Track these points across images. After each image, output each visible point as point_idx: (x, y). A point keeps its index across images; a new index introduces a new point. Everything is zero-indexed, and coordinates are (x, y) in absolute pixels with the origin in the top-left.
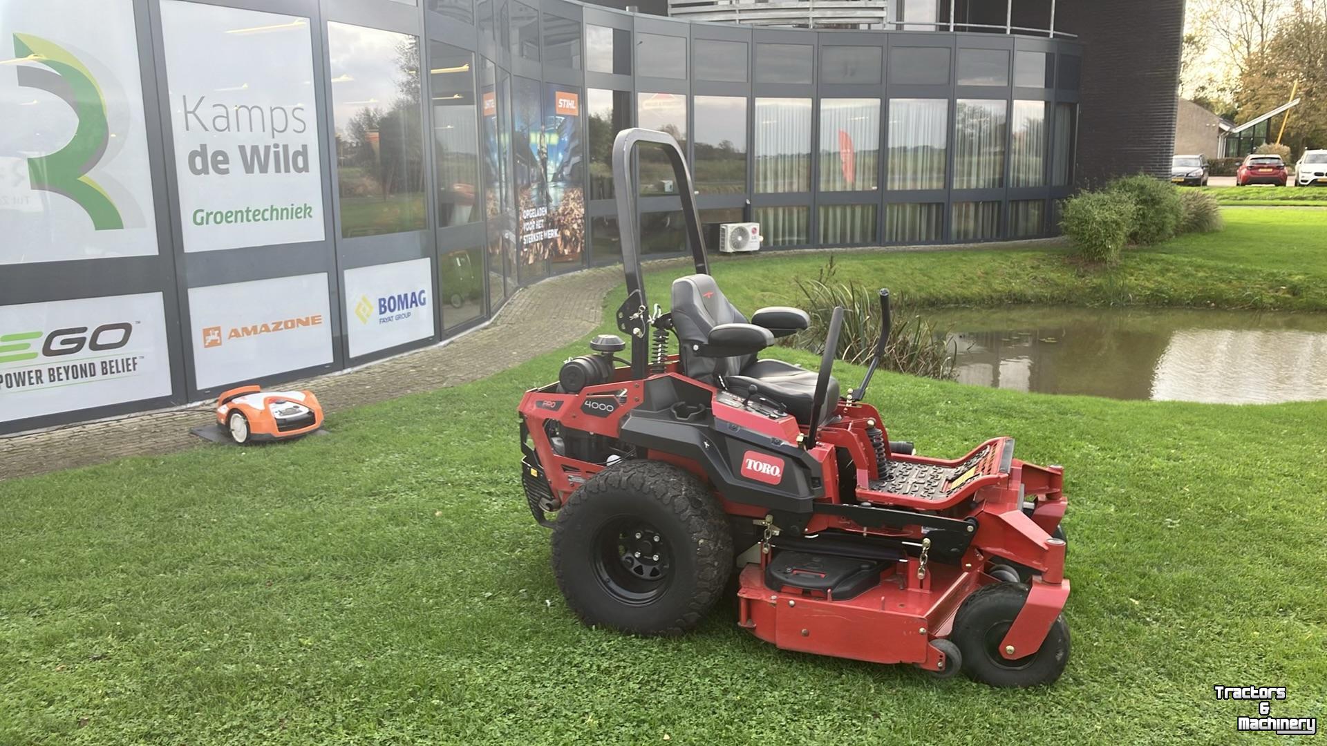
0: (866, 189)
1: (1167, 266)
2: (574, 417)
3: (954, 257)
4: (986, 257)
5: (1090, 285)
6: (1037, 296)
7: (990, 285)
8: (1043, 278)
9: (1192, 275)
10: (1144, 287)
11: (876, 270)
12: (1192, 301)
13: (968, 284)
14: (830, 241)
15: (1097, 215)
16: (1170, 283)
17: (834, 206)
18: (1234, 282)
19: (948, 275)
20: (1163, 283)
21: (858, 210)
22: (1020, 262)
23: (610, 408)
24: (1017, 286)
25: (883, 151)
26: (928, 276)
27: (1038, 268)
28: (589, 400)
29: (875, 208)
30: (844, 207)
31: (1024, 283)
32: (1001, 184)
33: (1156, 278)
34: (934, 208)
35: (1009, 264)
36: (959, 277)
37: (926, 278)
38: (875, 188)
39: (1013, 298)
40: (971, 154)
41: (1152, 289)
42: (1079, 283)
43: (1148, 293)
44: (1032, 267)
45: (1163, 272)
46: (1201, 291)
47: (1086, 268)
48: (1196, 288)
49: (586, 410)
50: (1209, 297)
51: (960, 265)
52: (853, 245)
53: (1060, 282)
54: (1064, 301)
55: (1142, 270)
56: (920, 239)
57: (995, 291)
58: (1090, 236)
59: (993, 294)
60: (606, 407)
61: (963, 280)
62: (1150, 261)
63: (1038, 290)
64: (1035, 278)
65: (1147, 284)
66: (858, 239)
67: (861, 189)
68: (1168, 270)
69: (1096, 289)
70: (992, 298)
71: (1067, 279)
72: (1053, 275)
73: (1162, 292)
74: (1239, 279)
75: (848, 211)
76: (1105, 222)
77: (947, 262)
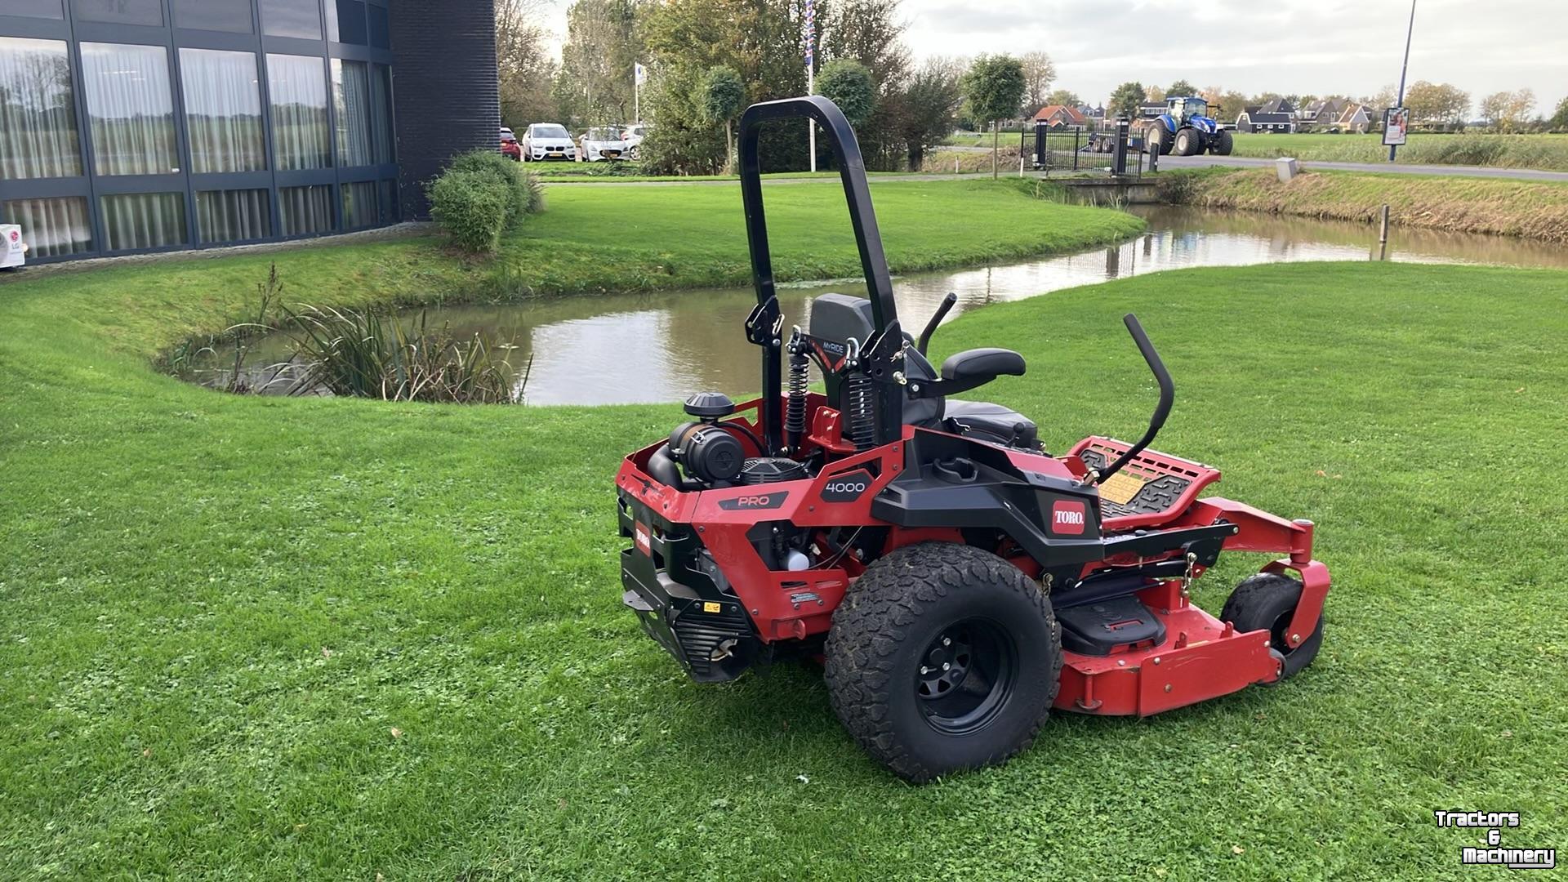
0: (162, 172)
1: (549, 252)
2: (811, 510)
3: (315, 257)
4: (353, 255)
5: (479, 278)
6: (429, 297)
7: (373, 288)
8: (427, 276)
9: (576, 260)
10: (535, 277)
11: (231, 281)
12: (584, 287)
13: (348, 290)
14: (123, 245)
15: (476, 197)
16: (559, 271)
17: (121, 197)
18: (617, 265)
19: (320, 280)
20: (552, 272)
21: (156, 201)
22: (393, 258)
23: (860, 487)
24: (403, 288)
25: (178, 118)
26: (298, 284)
27: (416, 263)
28: (831, 482)
29: (181, 197)
30: (135, 197)
31: (409, 283)
32: (329, 163)
33: (543, 266)
34: (256, 195)
35: (383, 261)
36: (335, 283)
37: (296, 286)
38: (176, 170)
39: (403, 301)
40: (290, 123)
41: (543, 279)
42: (467, 277)
43: (542, 283)
44: (410, 263)
45: (548, 258)
46: (590, 277)
47: (467, 260)
48: (584, 274)
49: (829, 497)
50: (599, 283)
51: (329, 268)
52: (155, 249)
53: (447, 278)
54: (459, 301)
55: (526, 258)
56: (243, 237)
57: (381, 295)
58: (471, 223)
59: (380, 299)
60: (855, 487)
61: (341, 285)
62: (529, 247)
63: (427, 290)
64: (418, 276)
65: (537, 273)
66: (161, 241)
67: (155, 173)
68: (551, 256)
69: (488, 283)
70: (379, 303)
71: (454, 274)
72: (437, 271)
73: (554, 281)
74: (620, 261)
75: (143, 202)
76: (485, 206)
77: (311, 264)
